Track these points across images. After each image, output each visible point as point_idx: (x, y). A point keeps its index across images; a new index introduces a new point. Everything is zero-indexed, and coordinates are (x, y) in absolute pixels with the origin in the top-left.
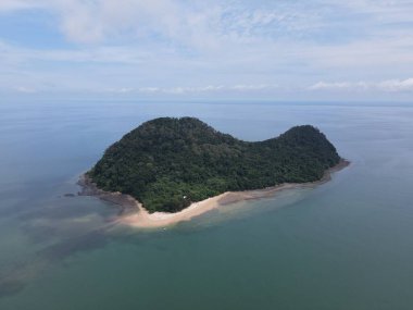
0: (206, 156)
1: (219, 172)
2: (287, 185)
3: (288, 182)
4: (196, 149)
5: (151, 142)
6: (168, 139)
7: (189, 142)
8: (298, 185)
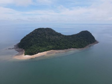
0: (49, 39)
1: (52, 44)
2: (72, 49)
3: (73, 48)
4: (47, 37)
5: (35, 35)
6: (40, 34)
7: (45, 35)
8: (76, 49)
